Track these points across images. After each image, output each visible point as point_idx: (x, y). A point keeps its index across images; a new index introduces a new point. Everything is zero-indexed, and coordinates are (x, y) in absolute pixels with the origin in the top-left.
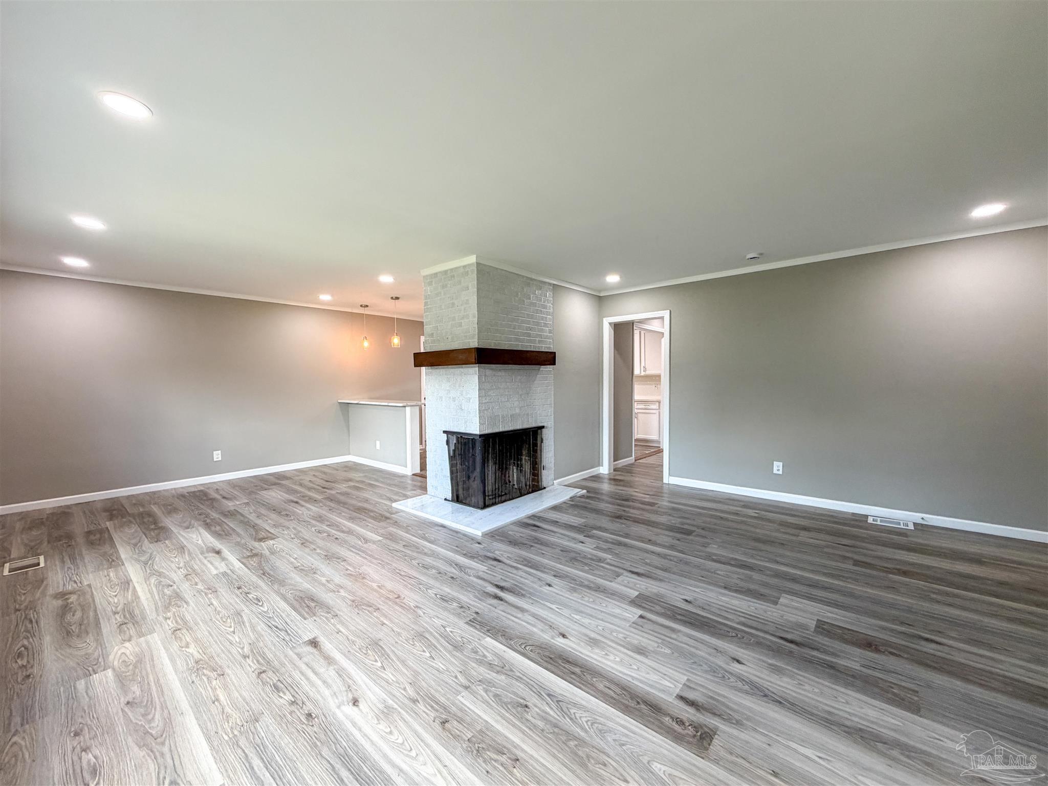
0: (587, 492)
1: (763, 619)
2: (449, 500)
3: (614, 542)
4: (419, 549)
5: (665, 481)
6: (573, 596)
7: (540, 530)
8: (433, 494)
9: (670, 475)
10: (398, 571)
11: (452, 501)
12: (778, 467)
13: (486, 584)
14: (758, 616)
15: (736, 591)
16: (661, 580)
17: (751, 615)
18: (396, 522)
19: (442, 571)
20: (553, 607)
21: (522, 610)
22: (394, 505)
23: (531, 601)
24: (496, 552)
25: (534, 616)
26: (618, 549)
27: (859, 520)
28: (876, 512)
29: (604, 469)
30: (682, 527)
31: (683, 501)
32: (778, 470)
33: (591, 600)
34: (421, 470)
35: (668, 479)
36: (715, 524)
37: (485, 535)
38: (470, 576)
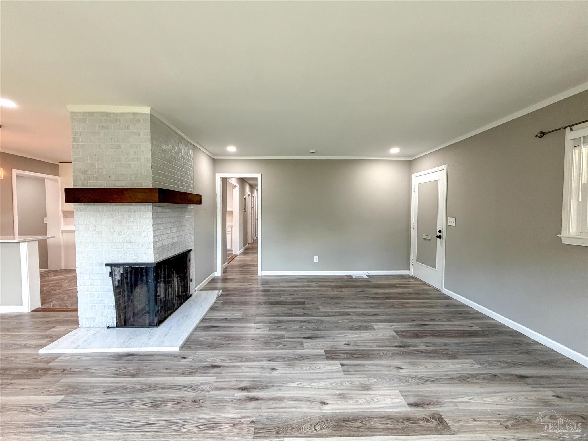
0: (223, 291)
1: (381, 340)
2: (114, 328)
3: (276, 321)
4: (127, 388)
5: (259, 274)
6: (295, 370)
7: (221, 329)
8: (88, 326)
9: (262, 271)
10: (82, 403)
11: (118, 326)
12: (316, 259)
13: (232, 392)
14: (378, 339)
15: (356, 329)
16: (323, 337)
17: (375, 340)
18: (64, 370)
19: (179, 400)
20: (294, 384)
21: (280, 399)
22: (42, 351)
23: (278, 388)
24: (208, 360)
25: (292, 399)
26: (283, 325)
27: (350, 278)
28: (355, 273)
29: (218, 273)
30: (295, 300)
31: (280, 285)
32: (316, 260)
33: (308, 368)
34: (42, 304)
35: (261, 273)
36: (308, 295)
37: (182, 347)
38: (209, 391)
